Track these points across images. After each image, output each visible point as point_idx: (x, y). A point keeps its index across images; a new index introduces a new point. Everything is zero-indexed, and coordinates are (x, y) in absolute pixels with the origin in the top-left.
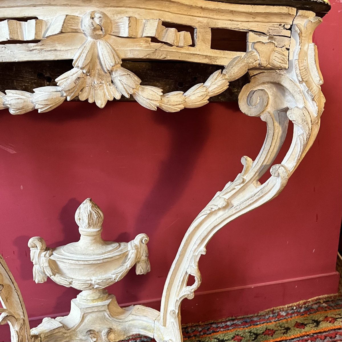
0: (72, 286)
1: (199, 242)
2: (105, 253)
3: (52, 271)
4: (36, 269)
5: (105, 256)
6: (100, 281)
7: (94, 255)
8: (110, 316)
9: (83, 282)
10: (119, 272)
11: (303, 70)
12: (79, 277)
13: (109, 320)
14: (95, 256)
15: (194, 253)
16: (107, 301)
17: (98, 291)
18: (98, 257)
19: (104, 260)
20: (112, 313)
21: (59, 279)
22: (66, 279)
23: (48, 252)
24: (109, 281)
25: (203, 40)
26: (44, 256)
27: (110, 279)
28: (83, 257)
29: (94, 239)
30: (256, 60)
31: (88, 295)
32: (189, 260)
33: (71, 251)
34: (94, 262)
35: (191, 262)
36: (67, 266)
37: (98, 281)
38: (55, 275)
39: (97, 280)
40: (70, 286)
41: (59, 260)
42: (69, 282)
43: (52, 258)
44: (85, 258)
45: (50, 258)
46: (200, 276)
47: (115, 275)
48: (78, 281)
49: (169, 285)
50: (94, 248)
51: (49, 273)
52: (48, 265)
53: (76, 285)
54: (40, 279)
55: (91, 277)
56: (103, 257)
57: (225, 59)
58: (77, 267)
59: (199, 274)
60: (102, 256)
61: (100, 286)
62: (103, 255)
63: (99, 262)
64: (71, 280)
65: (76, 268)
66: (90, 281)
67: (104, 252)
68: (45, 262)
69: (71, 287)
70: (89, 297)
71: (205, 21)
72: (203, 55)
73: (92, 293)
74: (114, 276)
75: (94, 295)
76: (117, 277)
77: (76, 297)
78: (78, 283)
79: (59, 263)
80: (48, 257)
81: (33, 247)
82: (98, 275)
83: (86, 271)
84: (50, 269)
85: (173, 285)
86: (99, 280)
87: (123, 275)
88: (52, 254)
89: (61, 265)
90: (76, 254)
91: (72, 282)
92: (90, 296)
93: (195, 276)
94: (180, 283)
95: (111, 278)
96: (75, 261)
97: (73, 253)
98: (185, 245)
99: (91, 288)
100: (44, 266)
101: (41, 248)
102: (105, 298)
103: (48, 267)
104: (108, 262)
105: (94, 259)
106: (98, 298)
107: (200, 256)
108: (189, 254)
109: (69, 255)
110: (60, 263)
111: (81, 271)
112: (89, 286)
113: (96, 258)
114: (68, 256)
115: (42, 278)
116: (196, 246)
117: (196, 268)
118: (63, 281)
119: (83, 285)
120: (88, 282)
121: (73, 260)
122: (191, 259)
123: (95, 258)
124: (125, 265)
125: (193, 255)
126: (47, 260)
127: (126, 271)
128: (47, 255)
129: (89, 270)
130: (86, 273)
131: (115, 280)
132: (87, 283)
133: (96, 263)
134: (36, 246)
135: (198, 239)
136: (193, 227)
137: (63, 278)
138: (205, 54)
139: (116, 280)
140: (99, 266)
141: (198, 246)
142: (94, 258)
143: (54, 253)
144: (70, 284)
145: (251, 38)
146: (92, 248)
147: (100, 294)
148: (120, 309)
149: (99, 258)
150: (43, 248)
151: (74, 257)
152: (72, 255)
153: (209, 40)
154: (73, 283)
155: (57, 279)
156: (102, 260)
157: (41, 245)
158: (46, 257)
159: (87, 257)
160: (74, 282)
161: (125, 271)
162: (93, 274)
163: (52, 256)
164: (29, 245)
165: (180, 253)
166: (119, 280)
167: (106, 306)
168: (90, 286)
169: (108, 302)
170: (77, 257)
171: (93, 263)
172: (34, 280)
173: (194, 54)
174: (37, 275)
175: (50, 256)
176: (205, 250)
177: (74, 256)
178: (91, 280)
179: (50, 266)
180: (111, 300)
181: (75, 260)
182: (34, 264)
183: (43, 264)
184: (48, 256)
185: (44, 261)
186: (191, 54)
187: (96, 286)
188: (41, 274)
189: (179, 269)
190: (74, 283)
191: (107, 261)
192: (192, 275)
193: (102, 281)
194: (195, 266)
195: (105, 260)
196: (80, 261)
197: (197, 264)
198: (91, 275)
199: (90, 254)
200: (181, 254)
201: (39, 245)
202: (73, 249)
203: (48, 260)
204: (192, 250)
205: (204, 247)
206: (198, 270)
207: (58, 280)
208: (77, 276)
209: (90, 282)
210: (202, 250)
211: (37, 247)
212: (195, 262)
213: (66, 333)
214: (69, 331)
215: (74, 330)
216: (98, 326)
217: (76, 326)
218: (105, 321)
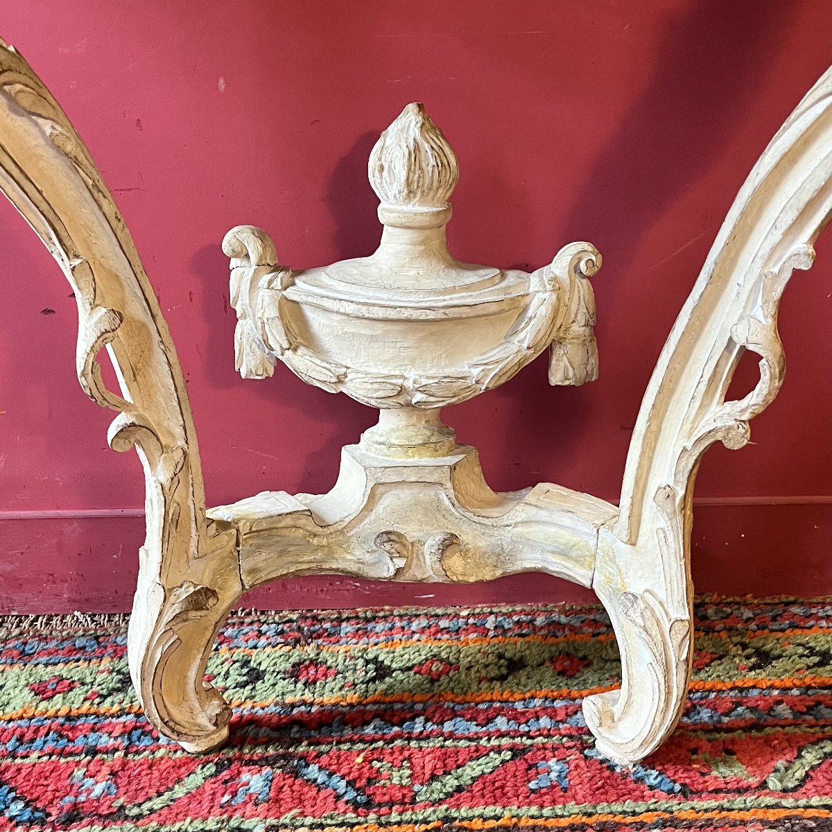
0: (345, 391)
1: (792, 215)
2: (453, 290)
3: (286, 334)
4: (244, 332)
5: (451, 299)
6: (431, 381)
7: (417, 291)
8: (456, 503)
9: (380, 380)
10: (494, 359)
12: (368, 366)
13: (452, 514)
14: (420, 297)
15: (765, 264)
16: (449, 458)
17: (423, 422)
18: (430, 301)
19: (447, 311)
20: (464, 498)
21: (308, 362)
22: (328, 366)
23: (281, 275)
24: (459, 384)
26: (266, 285)
27: (461, 378)
28: (384, 295)
29: (422, 243)
31: (393, 430)
32: (744, 297)
33: (349, 278)
34: (417, 315)
35: (750, 306)
36: (335, 324)
37: (425, 381)
38: (295, 350)
39: (421, 377)
40: (338, 391)
41: (310, 299)
42: (337, 374)
43: (291, 293)
44: (389, 300)
45: (283, 292)
46: (782, 356)
47: (482, 368)
48: (364, 376)
49: (659, 392)
50: (421, 272)
51: (277, 339)
52: (278, 315)
53: (357, 390)
54: (253, 363)
55: (405, 370)
56: (444, 300)
58: (363, 332)
59: (778, 348)
60: (442, 298)
61: (432, 399)
62: (447, 297)
63: (431, 315)
64: (344, 370)
65: (361, 335)
66: (402, 380)
67: (450, 285)
68: (269, 305)
69: (341, 392)
70: (394, 435)
73: (407, 426)
74: (476, 372)
75: (411, 432)
76: (486, 376)
77: (358, 441)
78: (364, 380)
79: (310, 313)
80: (280, 291)
81: (237, 255)
82: (428, 365)
83: (391, 345)
84: (281, 328)
85: (676, 396)
86: (428, 378)
87: (505, 370)
88: (293, 284)
89: (316, 320)
90: (364, 285)
91: (345, 375)
92: (398, 433)
93: (761, 352)
94: (703, 387)
95: (466, 375)
96: (357, 307)
97: (354, 281)
98: (733, 236)
99: (401, 400)
100: (266, 315)
101: (261, 259)
102: (445, 449)
103: (278, 322)
104: (460, 319)
105: (417, 305)
106: (424, 444)
107: (787, 276)
108: (747, 269)
109: (341, 286)
110: (314, 316)
111: (376, 345)
112: (395, 392)
113: (426, 302)
114: (339, 292)
115: (258, 362)
116: (777, 236)
117: (770, 322)
118: (318, 369)
119: (376, 386)
120: (393, 381)
121: (352, 302)
122: (754, 290)
123: (421, 302)
124: (516, 339)
125: (760, 276)
126: (275, 300)
127: (516, 360)
128: (277, 284)
129: (399, 345)
130: (390, 353)
131: (478, 386)
132: (391, 384)
133: (422, 317)
134: (245, 252)
135: (788, 206)
136: (773, 158)
137: (318, 362)
139: (483, 383)
140: (433, 334)
141: (786, 234)
142: (417, 302)
143: (297, 281)
144: (340, 381)
146: (413, 272)
147: (429, 433)
148: (488, 493)
149: (433, 304)
150: (266, 259)
151: (359, 294)
152: (353, 289)
154: (347, 380)
155: (302, 364)
156: (442, 311)
157: (260, 249)
158: (272, 288)
159: (395, 298)
160: (350, 376)
161: (513, 359)
162: (413, 361)
163: (291, 288)
164: (226, 248)
165: (713, 266)
166: (490, 386)
167: (447, 470)
168: (401, 397)
169: (452, 460)
170: (366, 294)
171: (414, 317)
172: (236, 369)
174: (247, 350)
175: (285, 289)
176: (811, 250)
177: (358, 291)
178: (405, 378)
179: (282, 317)
180: (462, 456)
181: (358, 303)
182: (238, 315)
183: (262, 311)
184: (280, 287)
185: (267, 300)
187: (419, 397)
188: (257, 349)
189: (703, 336)
190: (351, 380)
191: (456, 315)
192: (751, 347)
193: (437, 380)
194: (765, 317)
195: (452, 313)
196: (374, 305)
197: (772, 309)
198: (406, 362)
199: (406, 289)
200: (716, 272)
201: (254, 246)
202: (355, 272)
203: (278, 298)
204: (760, 254)
205: (810, 239)
206: (775, 332)
207: (306, 365)
208: (362, 361)
209: (400, 381)
210: (801, 252)
211: (247, 256)
212: (765, 302)
213: (315, 535)
214: (327, 531)
215: (342, 532)
216: (416, 527)
217: (347, 520)
218: (439, 516)
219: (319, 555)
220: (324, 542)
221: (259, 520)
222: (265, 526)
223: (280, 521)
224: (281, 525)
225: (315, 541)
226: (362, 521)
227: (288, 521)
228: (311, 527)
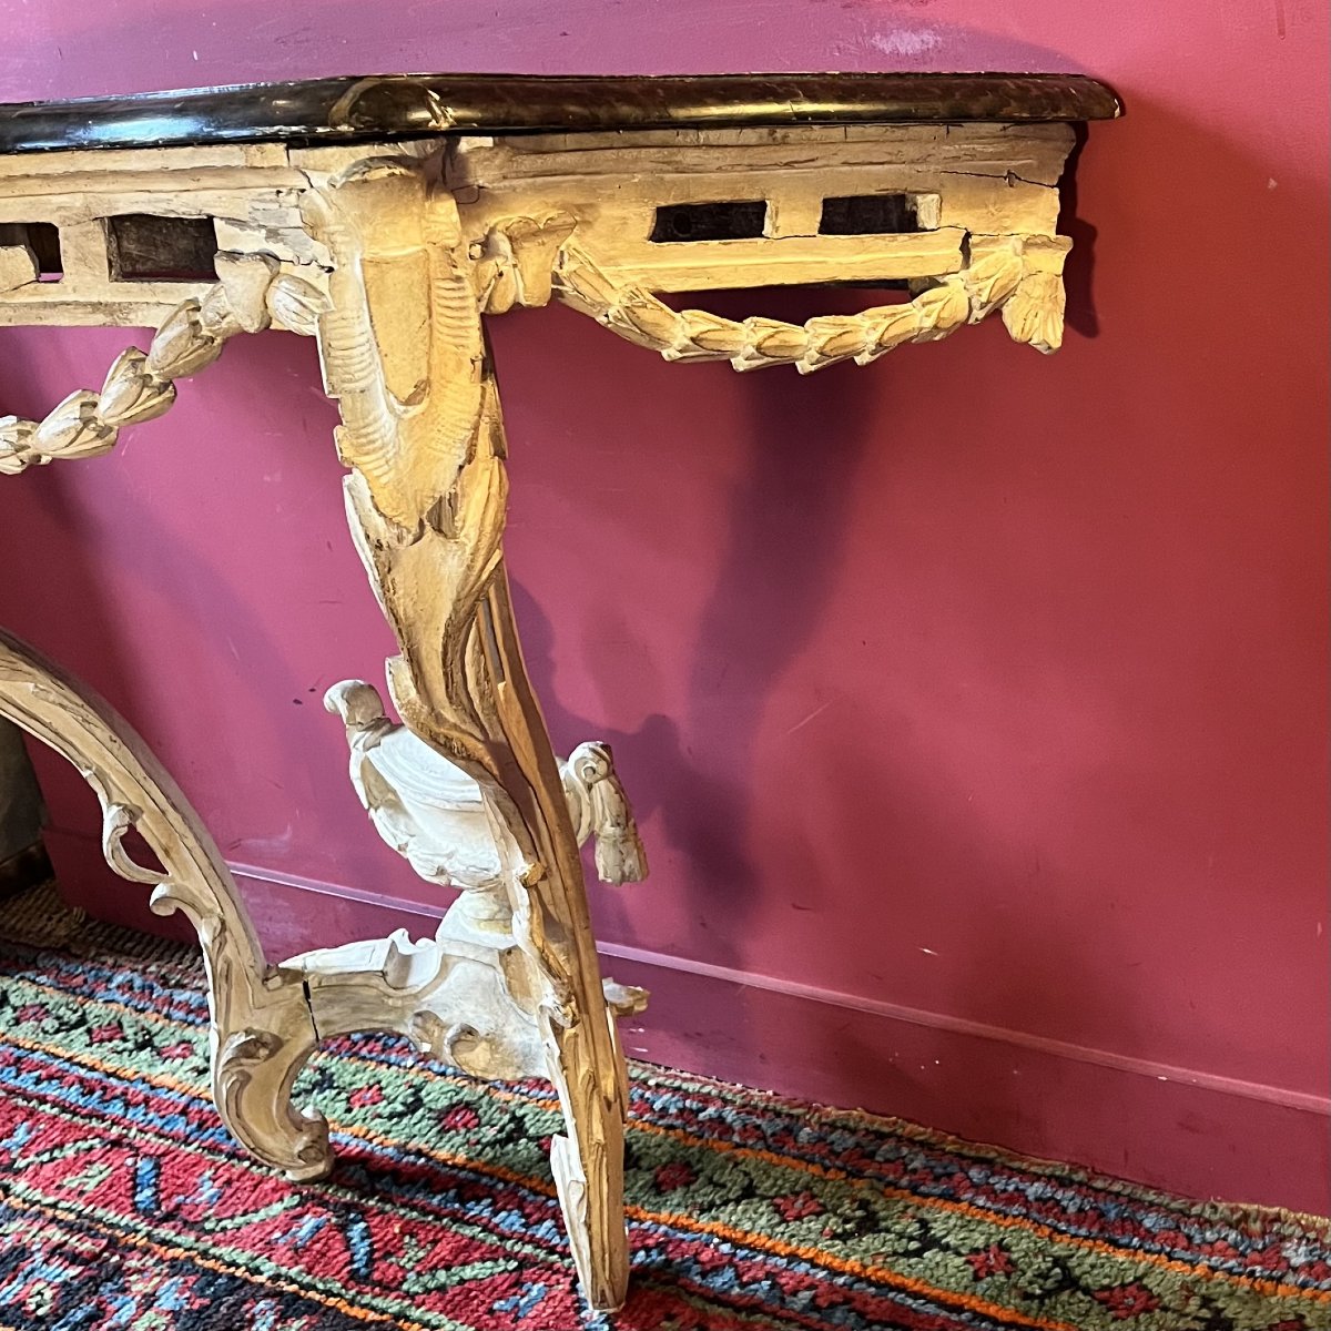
8: (506, 990)
11: (364, 349)
21: (382, 825)
25: (83, 260)
30: (223, 313)
57: (155, 311)
71: (78, 201)
72: (85, 305)
106: (490, 920)
118: (388, 833)
138: (95, 300)
145: (225, 236)
153: (99, 255)
167: (496, 954)
173: (55, 305)
186: (45, 305)
213: (390, 997)
214: (400, 993)
215: (415, 996)
216: (473, 1007)
217: (422, 986)
218: (494, 1001)
219: (392, 1017)
220: (399, 1003)
221: (329, 977)
222: (334, 982)
223: (351, 979)
224: (352, 982)
225: (390, 1002)
226: (437, 987)
227: (358, 980)
228: (383, 987)
